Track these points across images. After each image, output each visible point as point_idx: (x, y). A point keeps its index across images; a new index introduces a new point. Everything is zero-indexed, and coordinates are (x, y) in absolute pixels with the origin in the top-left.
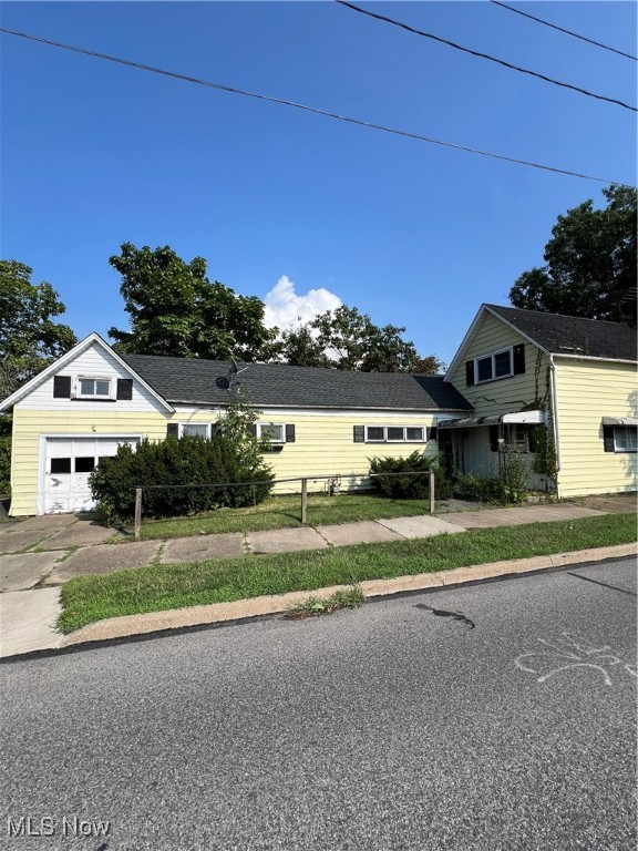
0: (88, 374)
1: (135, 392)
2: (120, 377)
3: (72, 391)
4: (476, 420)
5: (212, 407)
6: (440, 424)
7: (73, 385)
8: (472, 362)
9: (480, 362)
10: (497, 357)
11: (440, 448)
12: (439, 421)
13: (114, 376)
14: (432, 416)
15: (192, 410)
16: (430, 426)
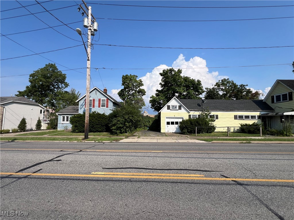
0: (173, 105)
1: (182, 108)
2: (179, 105)
3: (170, 108)
4: (275, 114)
5: (198, 111)
6: (262, 115)
7: (170, 107)
8: (274, 96)
9: (276, 96)
10: (283, 95)
11: (262, 121)
12: (262, 114)
13: (178, 105)
14: (259, 112)
15: (194, 112)
16: (259, 115)
